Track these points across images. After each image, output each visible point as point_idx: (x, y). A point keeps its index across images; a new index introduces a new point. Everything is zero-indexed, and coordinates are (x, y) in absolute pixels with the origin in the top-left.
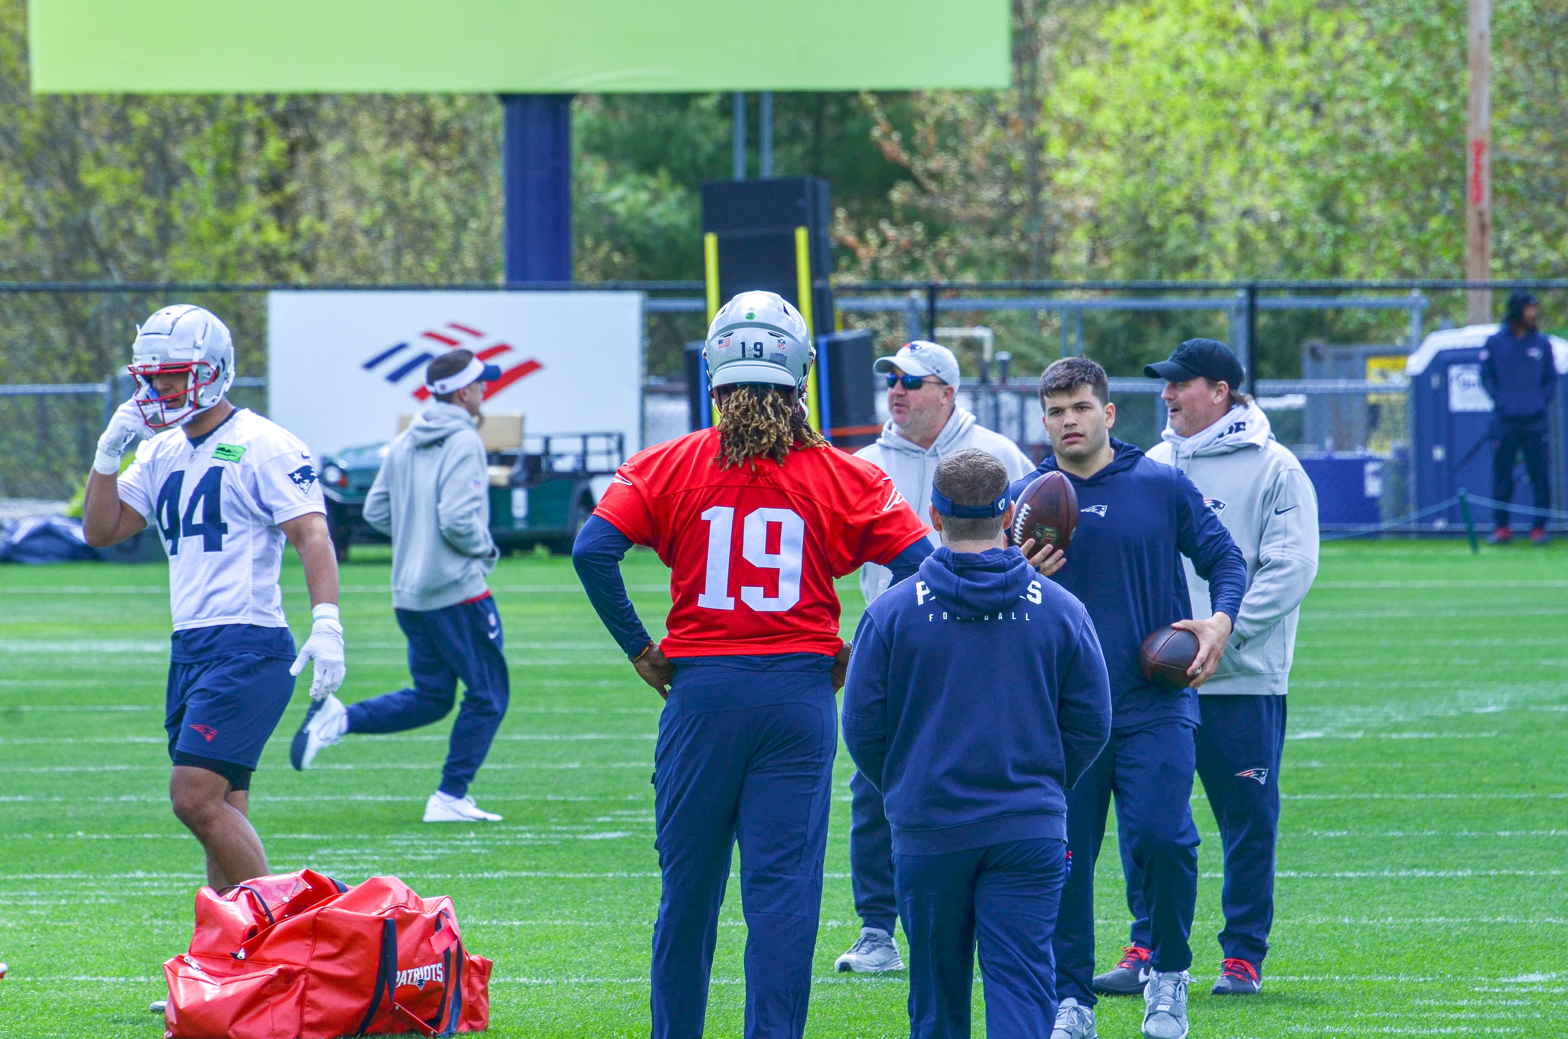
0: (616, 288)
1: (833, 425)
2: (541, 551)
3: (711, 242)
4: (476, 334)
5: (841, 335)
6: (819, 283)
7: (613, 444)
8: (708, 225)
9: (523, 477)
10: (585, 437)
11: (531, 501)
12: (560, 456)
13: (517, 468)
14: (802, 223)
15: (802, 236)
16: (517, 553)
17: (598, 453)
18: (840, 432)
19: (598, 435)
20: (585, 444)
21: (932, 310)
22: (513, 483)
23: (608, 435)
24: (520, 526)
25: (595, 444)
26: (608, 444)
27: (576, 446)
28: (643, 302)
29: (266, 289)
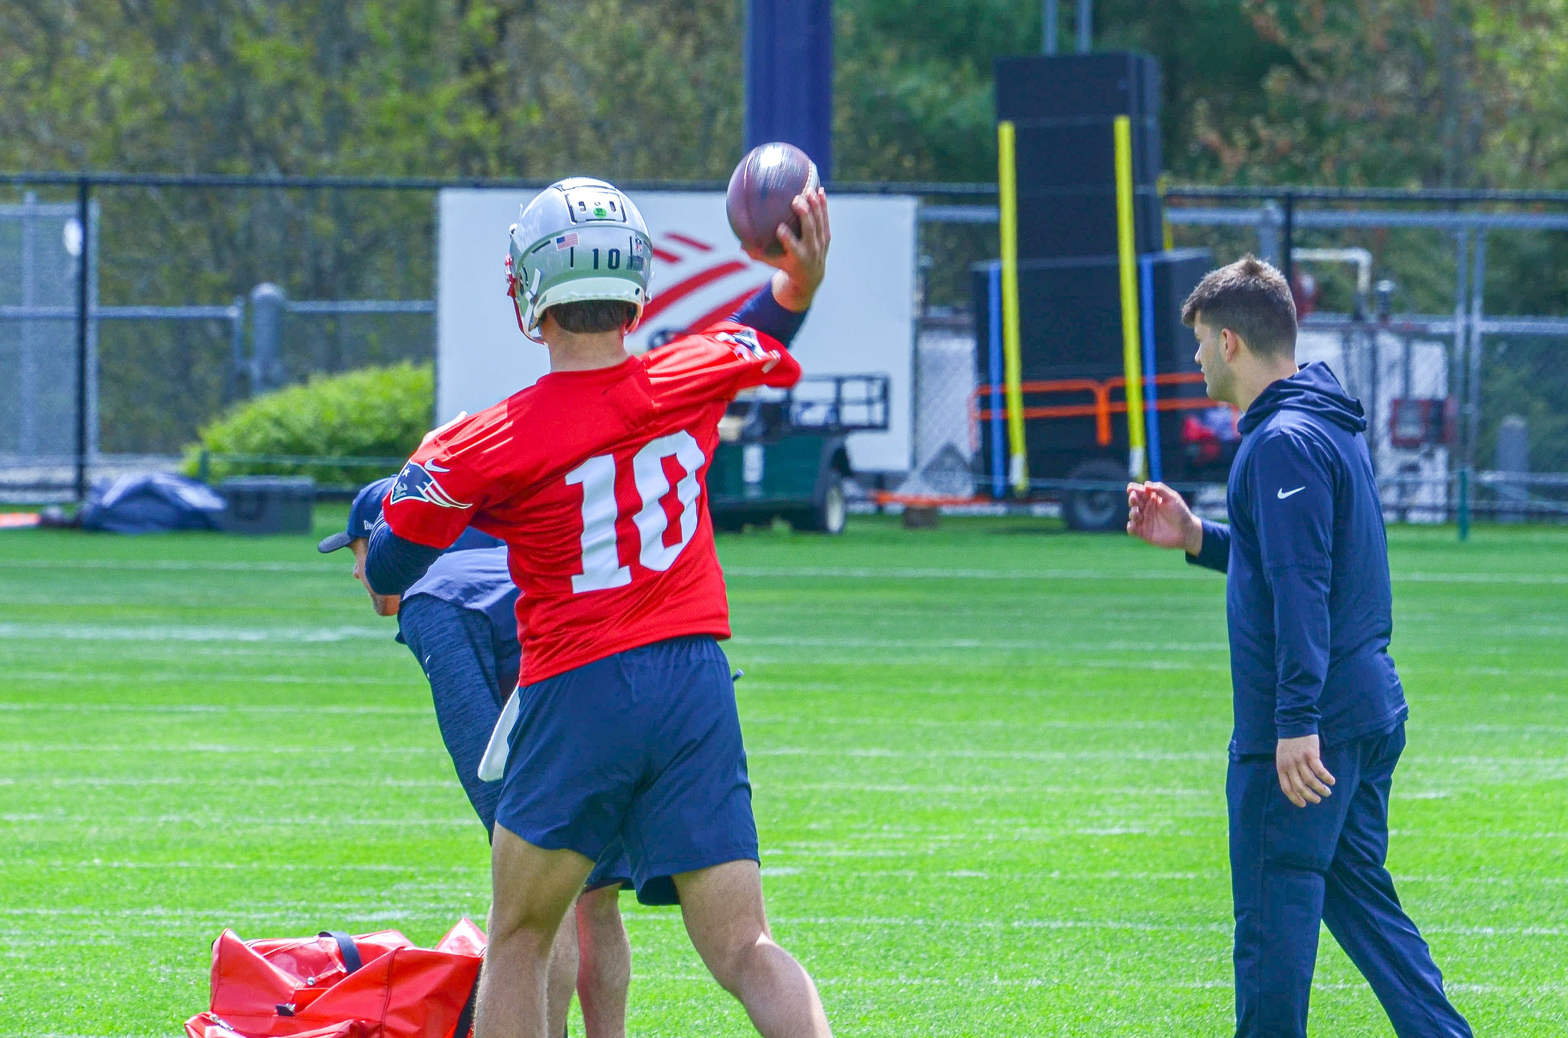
0: (884, 192)
1: (1158, 372)
2: (780, 527)
3: (1007, 133)
4: (703, 247)
5: (1172, 254)
6: (1142, 189)
7: (876, 391)
8: (1003, 114)
9: (758, 430)
10: (839, 381)
11: (768, 460)
12: (808, 405)
13: (750, 419)
14: (1123, 110)
15: (1122, 126)
16: (748, 529)
17: (857, 402)
18: (1167, 379)
19: (858, 378)
20: (839, 391)
21: (1288, 226)
22: (745, 438)
23: (870, 379)
24: (753, 494)
25: (853, 391)
26: (868, 390)
27: (827, 391)
28: (918, 210)
29: (437, 187)
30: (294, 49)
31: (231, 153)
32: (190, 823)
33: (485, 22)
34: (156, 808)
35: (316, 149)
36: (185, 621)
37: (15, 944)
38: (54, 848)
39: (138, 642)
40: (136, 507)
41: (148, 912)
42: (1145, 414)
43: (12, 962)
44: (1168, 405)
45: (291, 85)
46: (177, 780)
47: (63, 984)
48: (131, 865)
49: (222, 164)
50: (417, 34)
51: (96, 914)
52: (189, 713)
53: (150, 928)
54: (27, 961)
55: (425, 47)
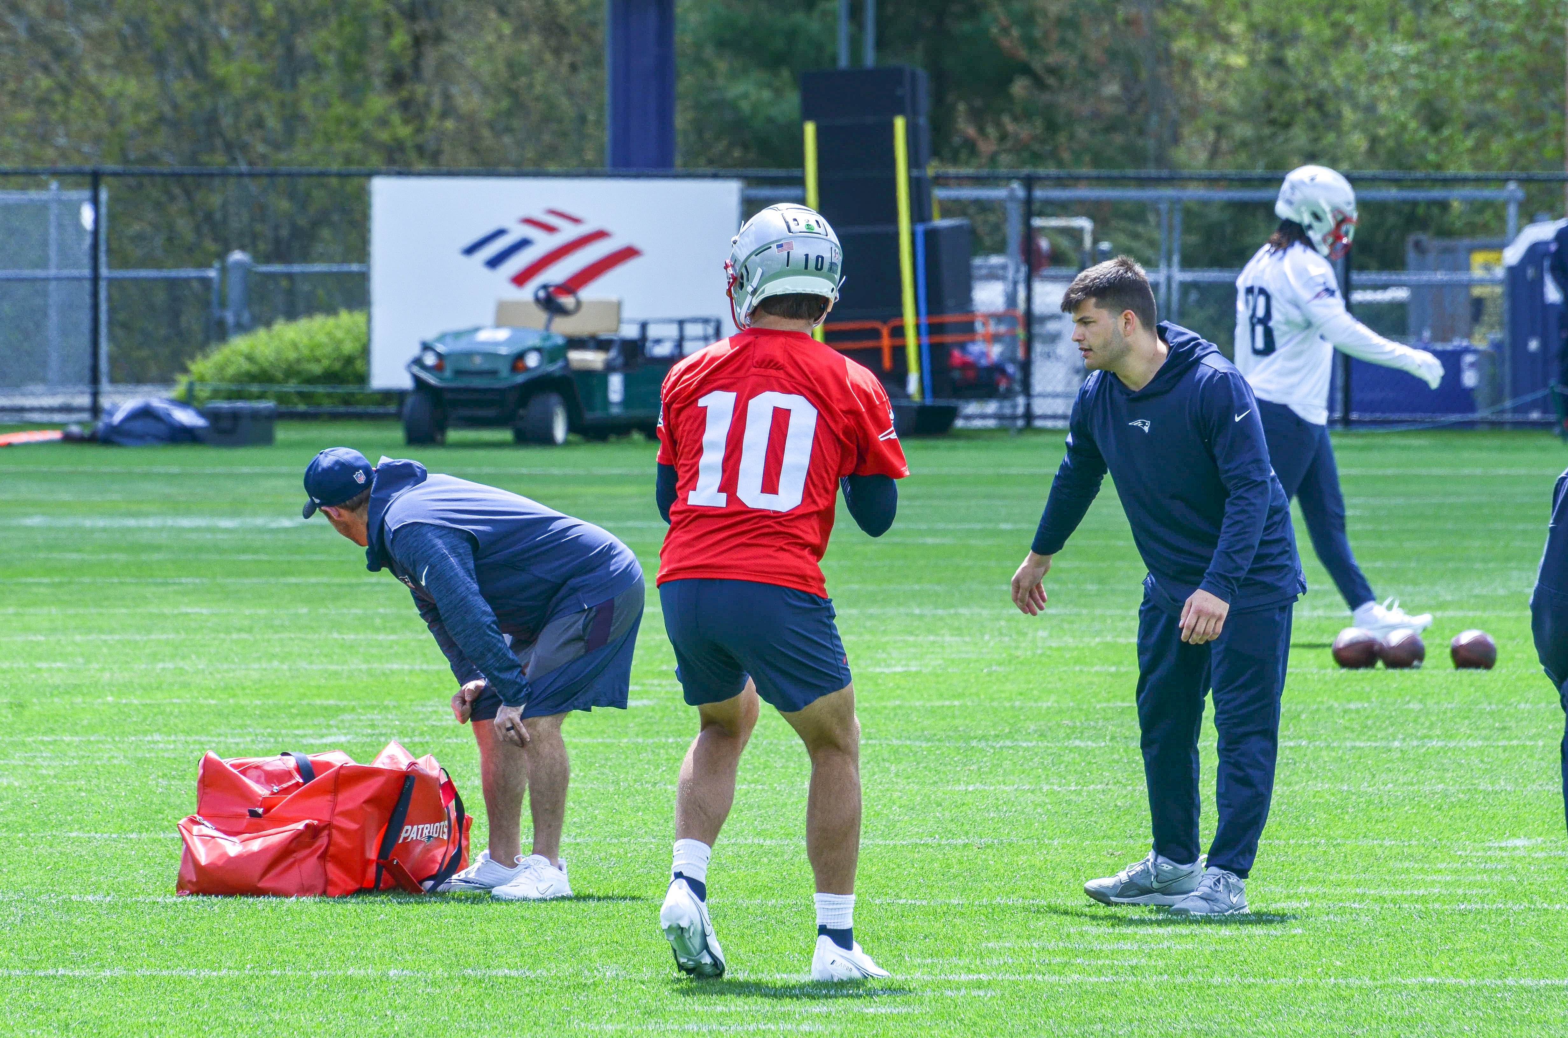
0: (715, 176)
1: (929, 313)
2: (637, 436)
3: (810, 130)
4: (576, 221)
5: (939, 222)
6: (915, 173)
7: (711, 330)
8: (807, 115)
9: (620, 361)
10: (681, 323)
11: (628, 385)
12: (658, 341)
13: (613, 354)
14: (901, 112)
15: (900, 124)
16: (613, 438)
17: (696, 339)
18: (936, 319)
19: (694, 320)
20: (681, 330)
21: (1029, 201)
22: (610, 368)
23: (706, 321)
24: (615, 410)
25: (691, 330)
26: (705, 330)
27: (672, 331)
28: (742, 190)
29: (370, 175)
30: (258, 67)
31: (212, 150)
32: (181, 669)
33: (404, 48)
34: (154, 657)
35: (277, 147)
36: (177, 512)
37: (46, 763)
38: (76, 688)
39: (140, 529)
40: (138, 426)
41: (149, 738)
42: (919, 347)
43: (43, 777)
44: (937, 339)
45: (254, 96)
46: (171, 636)
47: (83, 794)
48: (135, 702)
49: (205, 158)
50: (352, 56)
51: (109, 740)
52: (181, 584)
53: (150, 750)
54: (55, 777)
55: (359, 67)
